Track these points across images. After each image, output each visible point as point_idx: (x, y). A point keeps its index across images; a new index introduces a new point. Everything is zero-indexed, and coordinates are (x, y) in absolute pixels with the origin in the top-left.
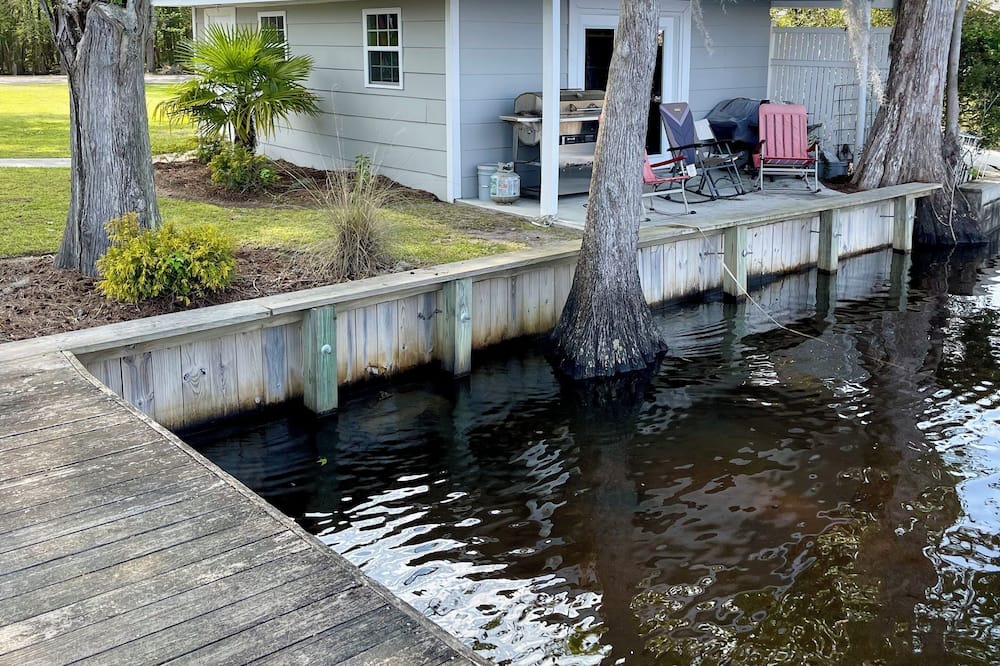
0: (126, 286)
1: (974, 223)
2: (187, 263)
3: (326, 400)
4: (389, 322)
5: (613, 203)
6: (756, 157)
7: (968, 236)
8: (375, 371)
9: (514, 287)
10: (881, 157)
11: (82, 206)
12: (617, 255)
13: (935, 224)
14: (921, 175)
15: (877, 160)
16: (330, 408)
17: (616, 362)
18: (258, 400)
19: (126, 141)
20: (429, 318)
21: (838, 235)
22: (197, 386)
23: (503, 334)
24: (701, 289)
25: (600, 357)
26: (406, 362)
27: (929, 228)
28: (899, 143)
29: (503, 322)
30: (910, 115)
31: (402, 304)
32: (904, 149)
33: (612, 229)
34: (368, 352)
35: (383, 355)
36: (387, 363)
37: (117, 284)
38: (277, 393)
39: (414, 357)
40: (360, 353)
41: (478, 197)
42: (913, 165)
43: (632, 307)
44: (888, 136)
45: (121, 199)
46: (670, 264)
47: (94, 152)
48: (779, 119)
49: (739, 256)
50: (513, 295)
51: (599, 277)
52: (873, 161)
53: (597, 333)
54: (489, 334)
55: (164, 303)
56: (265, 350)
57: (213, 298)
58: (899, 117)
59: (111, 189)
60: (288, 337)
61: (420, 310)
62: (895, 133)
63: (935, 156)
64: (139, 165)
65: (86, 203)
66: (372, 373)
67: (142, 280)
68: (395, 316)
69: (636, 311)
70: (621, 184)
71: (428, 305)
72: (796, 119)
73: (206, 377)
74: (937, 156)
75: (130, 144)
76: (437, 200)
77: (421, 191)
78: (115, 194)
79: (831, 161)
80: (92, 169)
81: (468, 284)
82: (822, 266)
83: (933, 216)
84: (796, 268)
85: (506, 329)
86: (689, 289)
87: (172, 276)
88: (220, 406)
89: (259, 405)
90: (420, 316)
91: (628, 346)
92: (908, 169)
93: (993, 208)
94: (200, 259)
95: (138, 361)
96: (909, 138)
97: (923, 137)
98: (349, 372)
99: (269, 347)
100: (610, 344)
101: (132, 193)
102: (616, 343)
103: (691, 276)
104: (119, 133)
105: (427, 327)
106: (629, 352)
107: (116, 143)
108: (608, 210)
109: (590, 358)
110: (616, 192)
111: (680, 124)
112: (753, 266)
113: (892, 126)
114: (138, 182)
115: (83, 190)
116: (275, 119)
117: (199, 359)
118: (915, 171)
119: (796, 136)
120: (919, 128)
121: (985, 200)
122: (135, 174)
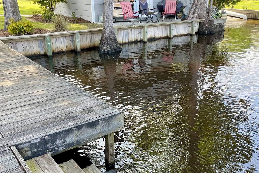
0: (12, 31)
1: (212, 28)
2: (22, 27)
3: (50, 54)
4: (64, 41)
5: (107, 18)
6: (163, 13)
7: (210, 32)
8: (62, 50)
9: (92, 36)
10: (192, 13)
11: (6, 18)
12: (108, 29)
13: (203, 29)
14: (201, 17)
15: (192, 14)
16: (51, 55)
17: (108, 50)
18: (38, 53)
19: (12, 4)
20: (73, 41)
21: (173, 30)
22: (26, 49)
23: (90, 46)
24: (138, 40)
25: (105, 49)
26: (68, 49)
27: (201, 30)
28: (197, 9)
29: (90, 43)
30: (200, 2)
31: (66, 38)
32: (198, 11)
33: (107, 23)
34: (60, 46)
35: (63, 47)
36: (64, 49)
37: (11, 31)
38: (42, 52)
39: (70, 48)
40: (58, 46)
41: (99, 22)
42: (199, 15)
43: (112, 40)
44: (194, 8)
45: (13, 16)
46: (130, 34)
47: (7, 7)
48: (170, 4)
49: (145, 33)
50: (92, 38)
51: (105, 33)
52: (191, 14)
53: (104, 44)
54: (87, 46)
55: (19, 34)
56: (38, 44)
57: (28, 34)
58: (197, 3)
59: (11, 14)
60: (43, 42)
61: (71, 39)
62: (196, 7)
63: (205, 12)
64: (16, 10)
65: (7, 17)
66: (61, 51)
67: (15, 30)
68: (65, 40)
69: (113, 40)
70: (108, 14)
71: (72, 38)
72: (174, 4)
73: (27, 48)
74: (205, 13)
75: (13, 5)
76: (90, 22)
77: (87, 21)
78: (12, 15)
79: (186, 15)
80: (7, 11)
81: (79, 34)
82: (169, 37)
83: (202, 27)
84: (164, 37)
85: (90, 45)
86: (135, 40)
87: (21, 30)
88: (31, 53)
89: (38, 54)
90: (70, 40)
91: (111, 47)
92: (198, 16)
93: (219, 26)
94: (25, 27)
95: (14, 44)
96: (199, 8)
97: (202, 8)
98: (56, 50)
99: (39, 43)
100: (107, 46)
101: (15, 15)
102: (108, 46)
103: (136, 37)
104: (11, 3)
105: (72, 43)
106: (111, 48)
107: (11, 5)
108: (106, 19)
109: (102, 49)
110: (107, 15)
111: (144, 4)
112: (152, 36)
113: (195, 5)
114: (16, 13)
115: (6, 15)
116: (56, 4)
117: (26, 44)
118: (200, 16)
119: (173, 8)
120: (201, 6)
121: (215, 23)
122: (15, 12)
